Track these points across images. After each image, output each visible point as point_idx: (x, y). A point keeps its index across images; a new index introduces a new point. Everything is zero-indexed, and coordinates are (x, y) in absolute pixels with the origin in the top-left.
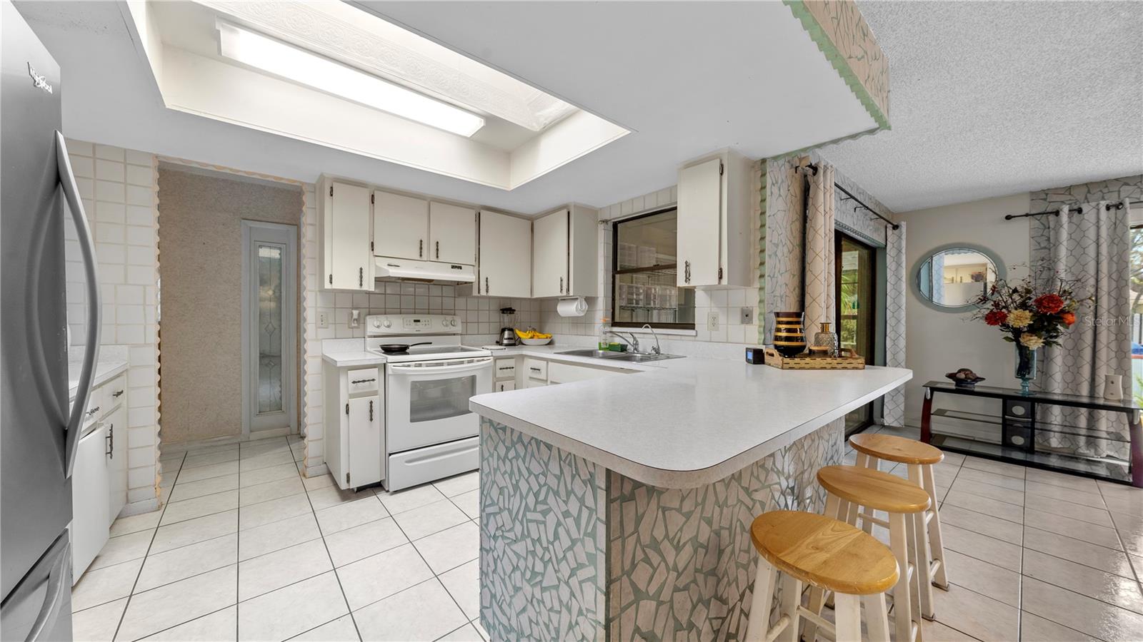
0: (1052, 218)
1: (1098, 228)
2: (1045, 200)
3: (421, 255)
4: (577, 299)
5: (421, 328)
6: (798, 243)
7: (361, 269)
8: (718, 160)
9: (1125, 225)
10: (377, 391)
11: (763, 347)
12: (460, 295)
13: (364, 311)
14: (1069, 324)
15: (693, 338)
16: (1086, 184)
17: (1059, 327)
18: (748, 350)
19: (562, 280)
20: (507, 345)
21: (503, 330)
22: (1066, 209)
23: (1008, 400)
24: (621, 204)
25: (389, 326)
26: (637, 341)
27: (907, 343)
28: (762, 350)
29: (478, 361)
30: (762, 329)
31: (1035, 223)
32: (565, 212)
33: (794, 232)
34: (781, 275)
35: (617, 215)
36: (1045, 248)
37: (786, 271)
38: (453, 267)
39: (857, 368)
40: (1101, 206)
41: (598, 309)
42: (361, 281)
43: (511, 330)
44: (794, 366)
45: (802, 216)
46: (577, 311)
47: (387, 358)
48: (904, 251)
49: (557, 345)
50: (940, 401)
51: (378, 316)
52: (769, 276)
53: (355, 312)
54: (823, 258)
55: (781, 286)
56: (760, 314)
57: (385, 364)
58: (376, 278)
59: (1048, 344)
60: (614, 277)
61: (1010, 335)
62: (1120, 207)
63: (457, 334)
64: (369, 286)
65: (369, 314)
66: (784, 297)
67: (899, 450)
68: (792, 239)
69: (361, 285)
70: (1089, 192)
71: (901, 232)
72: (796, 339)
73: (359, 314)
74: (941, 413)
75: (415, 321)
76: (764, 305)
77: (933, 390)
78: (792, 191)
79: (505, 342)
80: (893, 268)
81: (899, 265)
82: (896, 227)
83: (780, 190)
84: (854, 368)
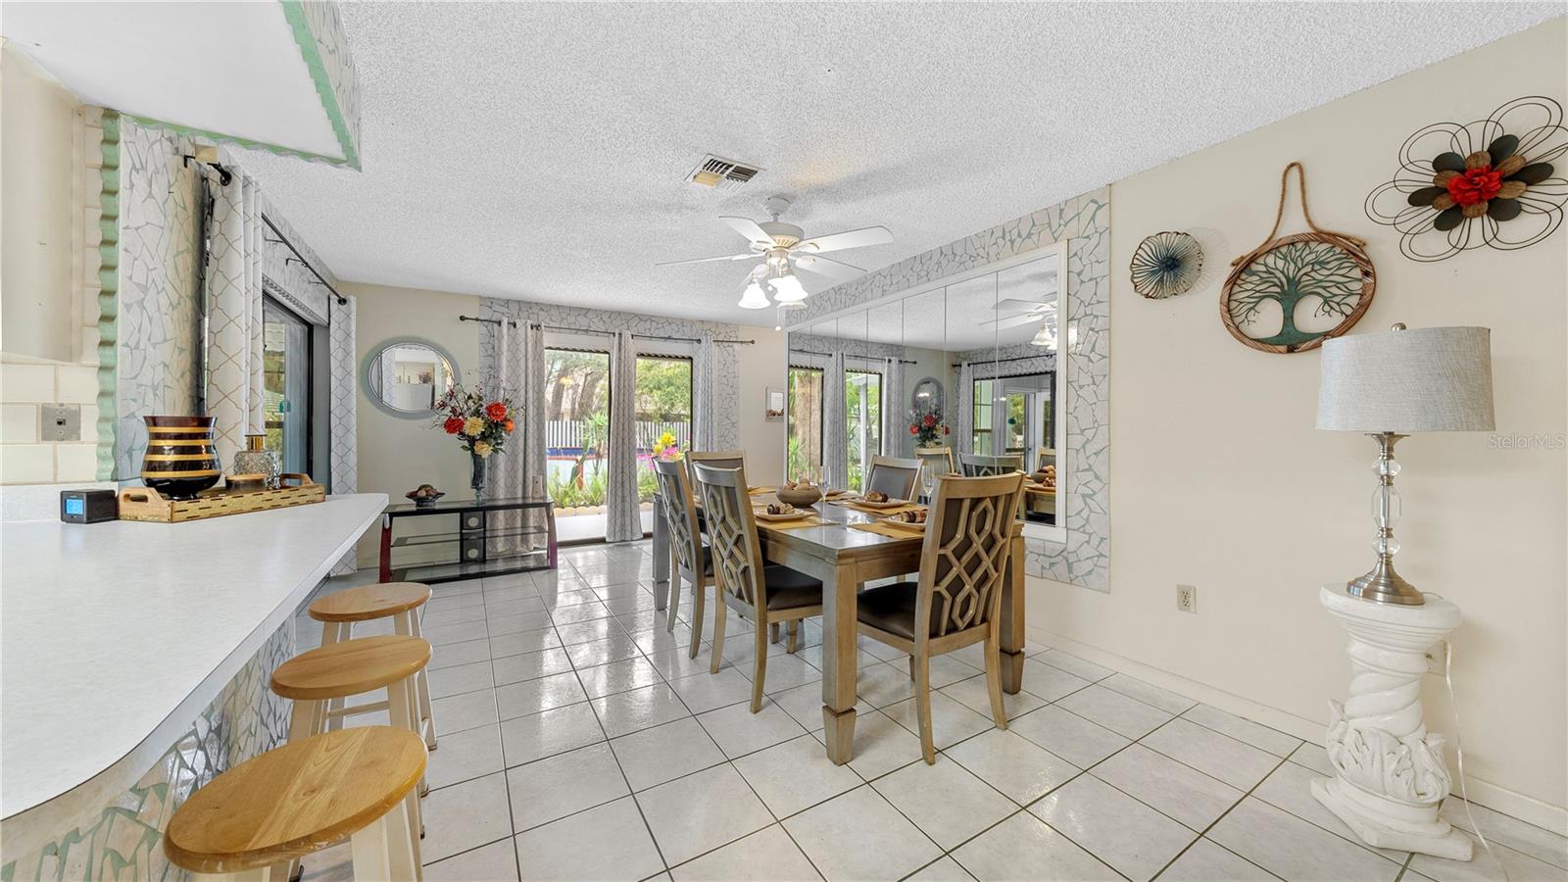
0: (496, 326)
1: (526, 344)
2: (491, 308)
6: (189, 293)
9: (542, 344)
11: (114, 486)
14: (510, 431)
16: (519, 302)
17: (503, 434)
18: (65, 497)
22: (506, 321)
23: (464, 513)
27: (358, 459)
28: (113, 492)
30: (109, 450)
31: (483, 328)
33: (180, 269)
34: (154, 345)
36: (491, 356)
37: (165, 340)
39: (313, 502)
40: (527, 324)
44: (199, 513)
45: (196, 246)
48: (353, 336)
50: (402, 528)
52: (126, 345)
54: (244, 328)
55: (153, 367)
56: (103, 419)
59: (495, 451)
61: (466, 444)
62: (538, 328)
66: (161, 388)
67: (382, 600)
68: (177, 284)
70: (520, 309)
71: (350, 308)
72: (196, 465)
74: (402, 542)
76: (114, 402)
77: (392, 515)
78: (177, 195)
80: (340, 358)
81: (348, 354)
82: (342, 301)
83: (150, 186)
84: (308, 502)
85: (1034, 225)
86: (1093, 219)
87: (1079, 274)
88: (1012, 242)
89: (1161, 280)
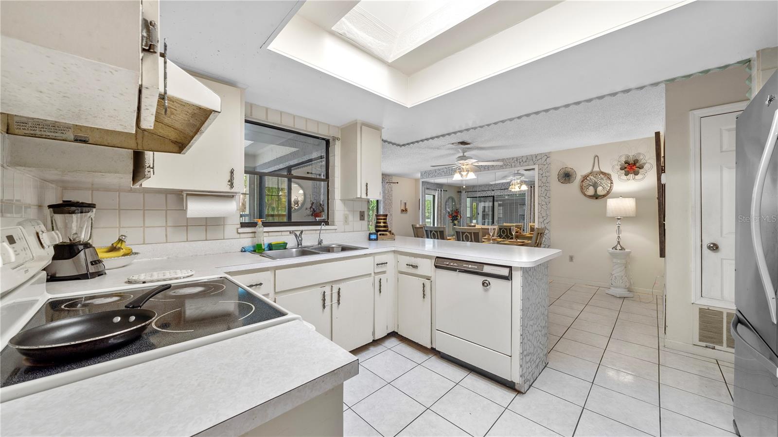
5: (25, 261)
15: (334, 231)
43: (89, 245)
85: (527, 159)
86: (546, 160)
87: (542, 175)
88: (520, 163)
89: (565, 179)
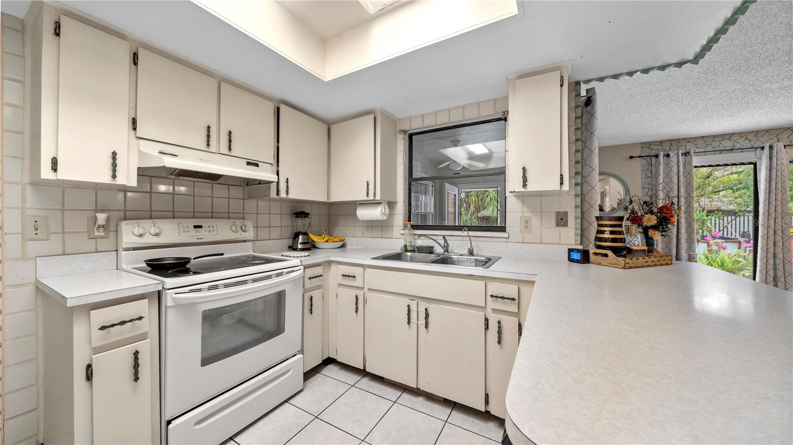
0: (653, 159)
1: (678, 166)
2: (649, 148)
3: (208, 145)
4: (381, 203)
5: (204, 235)
7: (114, 154)
8: (559, 72)
9: (691, 165)
10: (146, 333)
12: (250, 197)
13: (116, 215)
15: (505, 240)
16: (670, 140)
17: (668, 225)
18: (570, 251)
19: (368, 184)
20: (303, 250)
21: (296, 235)
22: (662, 154)
24: (423, 116)
25: (157, 235)
26: (448, 244)
28: (586, 250)
29: (288, 273)
30: (579, 232)
31: (644, 161)
32: (371, 117)
35: (417, 126)
36: (650, 177)
38: (248, 164)
40: (680, 153)
41: (397, 213)
42: (114, 171)
43: (305, 234)
46: (381, 214)
47: (163, 283)
49: (348, 247)
51: (140, 221)
53: (101, 217)
56: (576, 218)
57: (159, 292)
58: (139, 169)
59: (663, 236)
60: (410, 184)
61: (642, 230)
62: (688, 155)
63: (248, 241)
64: (128, 177)
65: (125, 219)
69: (114, 176)
70: (671, 145)
73: (108, 219)
75: (195, 227)
79: (300, 246)
